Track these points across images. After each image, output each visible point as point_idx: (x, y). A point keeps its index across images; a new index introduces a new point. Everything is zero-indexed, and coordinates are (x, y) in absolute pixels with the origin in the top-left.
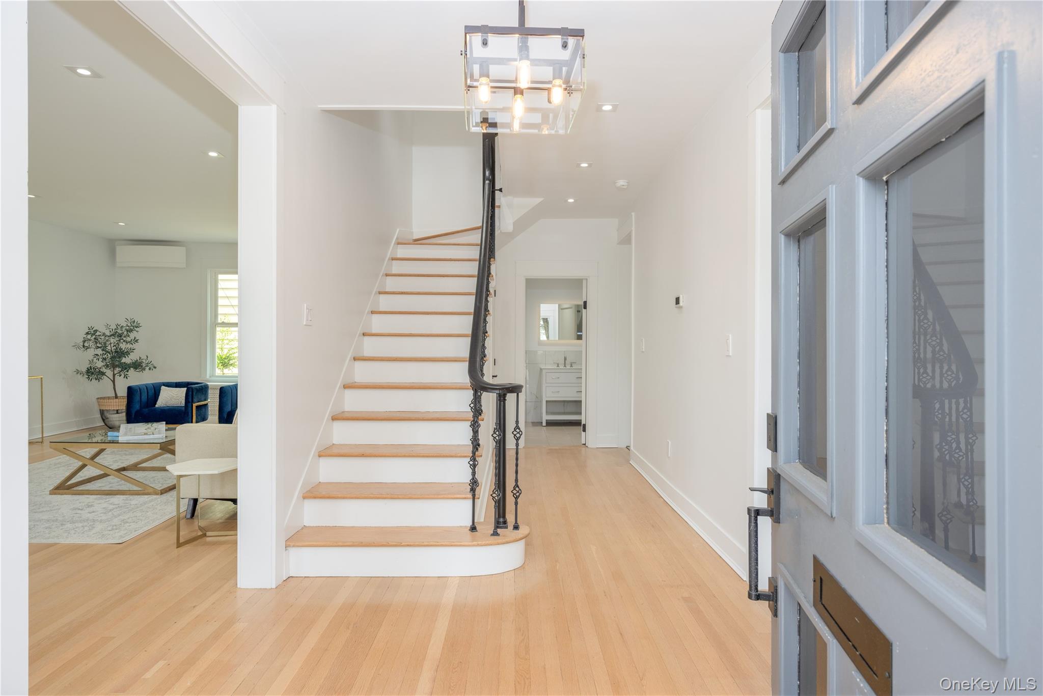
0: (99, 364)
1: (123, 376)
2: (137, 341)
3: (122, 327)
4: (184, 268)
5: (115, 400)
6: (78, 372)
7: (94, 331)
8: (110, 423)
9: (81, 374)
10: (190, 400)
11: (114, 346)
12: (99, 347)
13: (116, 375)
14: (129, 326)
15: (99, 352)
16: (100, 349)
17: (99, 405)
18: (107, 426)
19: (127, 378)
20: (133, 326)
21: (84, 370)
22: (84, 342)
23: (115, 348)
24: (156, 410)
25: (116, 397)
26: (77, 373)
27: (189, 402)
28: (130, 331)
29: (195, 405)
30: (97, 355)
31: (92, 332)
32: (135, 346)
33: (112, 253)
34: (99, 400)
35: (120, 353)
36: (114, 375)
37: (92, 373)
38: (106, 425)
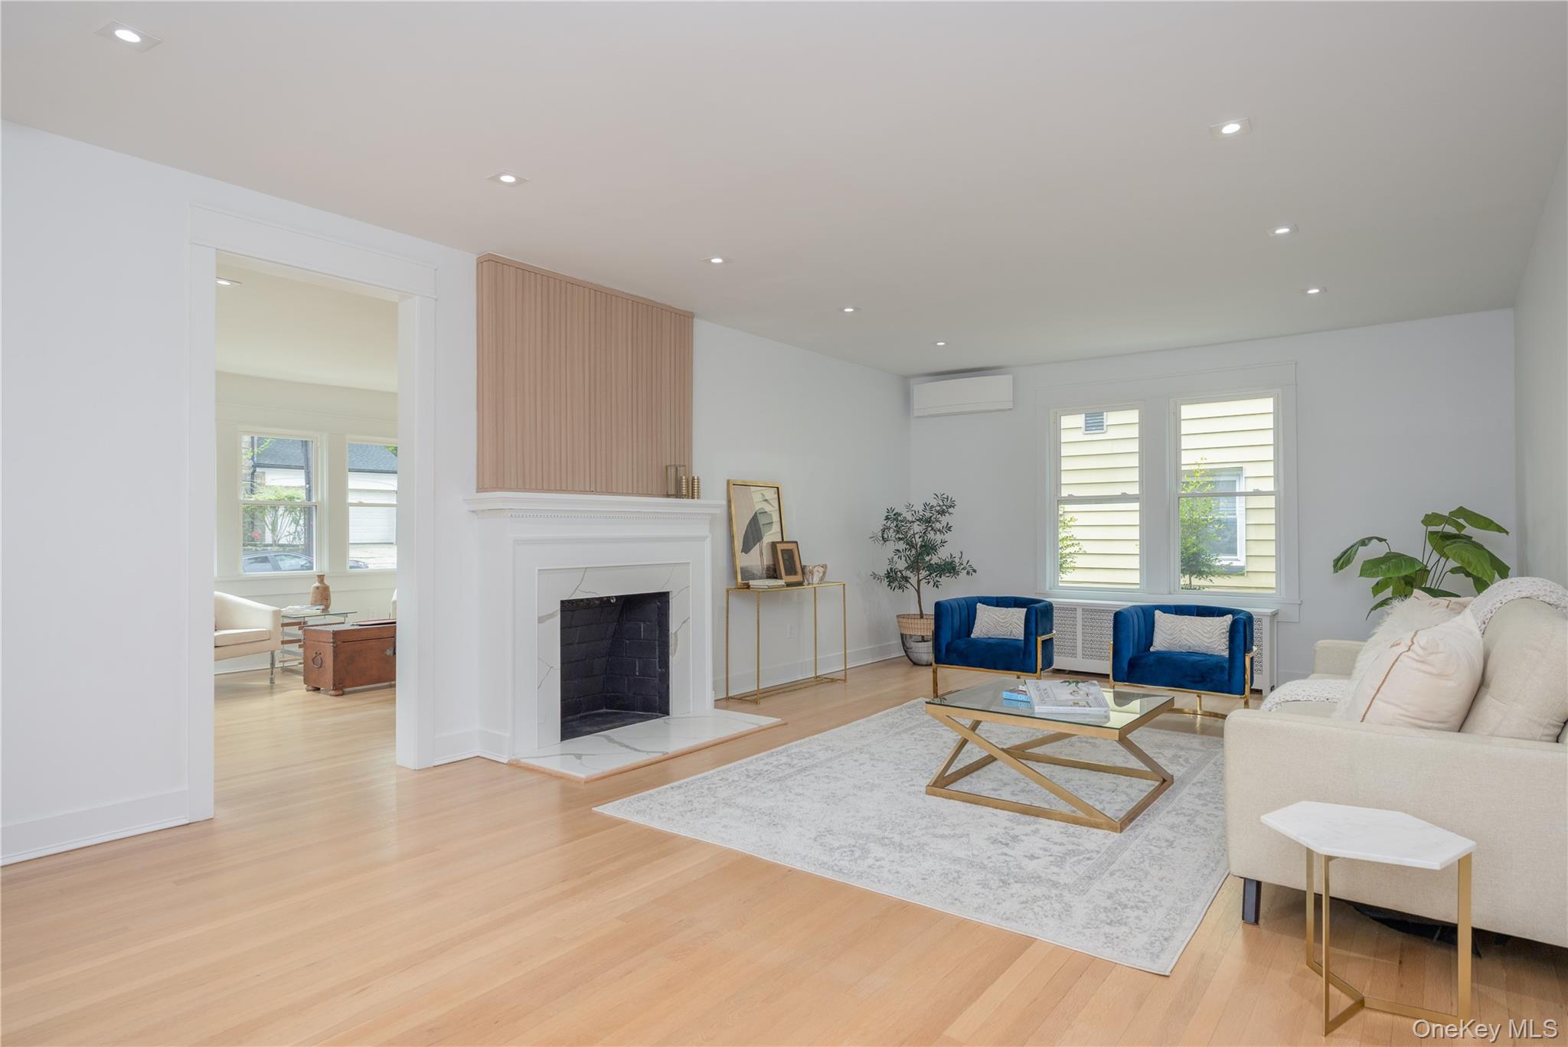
0: (901, 565)
1: (932, 583)
2: (949, 528)
3: (932, 507)
4: (1010, 409)
5: (919, 621)
6: (875, 576)
7: (895, 515)
8: (915, 655)
9: (878, 579)
10: (1033, 631)
11: (920, 538)
12: (900, 539)
13: (921, 582)
14: (940, 506)
15: (901, 546)
16: (902, 542)
17: (900, 626)
18: (909, 658)
19: (937, 587)
20: (946, 507)
21: (883, 572)
22: (883, 531)
23: (921, 539)
24: (976, 641)
25: (922, 616)
26: (874, 578)
27: (1031, 634)
28: (942, 513)
29: (1040, 639)
30: (898, 550)
31: (893, 517)
32: (947, 536)
33: (907, 397)
34: (901, 620)
35: (929, 548)
36: (919, 581)
37: (893, 578)
38: (907, 655)
